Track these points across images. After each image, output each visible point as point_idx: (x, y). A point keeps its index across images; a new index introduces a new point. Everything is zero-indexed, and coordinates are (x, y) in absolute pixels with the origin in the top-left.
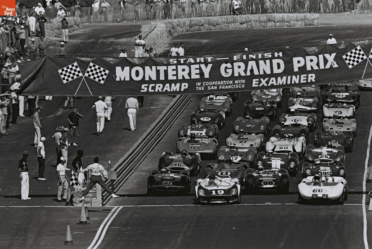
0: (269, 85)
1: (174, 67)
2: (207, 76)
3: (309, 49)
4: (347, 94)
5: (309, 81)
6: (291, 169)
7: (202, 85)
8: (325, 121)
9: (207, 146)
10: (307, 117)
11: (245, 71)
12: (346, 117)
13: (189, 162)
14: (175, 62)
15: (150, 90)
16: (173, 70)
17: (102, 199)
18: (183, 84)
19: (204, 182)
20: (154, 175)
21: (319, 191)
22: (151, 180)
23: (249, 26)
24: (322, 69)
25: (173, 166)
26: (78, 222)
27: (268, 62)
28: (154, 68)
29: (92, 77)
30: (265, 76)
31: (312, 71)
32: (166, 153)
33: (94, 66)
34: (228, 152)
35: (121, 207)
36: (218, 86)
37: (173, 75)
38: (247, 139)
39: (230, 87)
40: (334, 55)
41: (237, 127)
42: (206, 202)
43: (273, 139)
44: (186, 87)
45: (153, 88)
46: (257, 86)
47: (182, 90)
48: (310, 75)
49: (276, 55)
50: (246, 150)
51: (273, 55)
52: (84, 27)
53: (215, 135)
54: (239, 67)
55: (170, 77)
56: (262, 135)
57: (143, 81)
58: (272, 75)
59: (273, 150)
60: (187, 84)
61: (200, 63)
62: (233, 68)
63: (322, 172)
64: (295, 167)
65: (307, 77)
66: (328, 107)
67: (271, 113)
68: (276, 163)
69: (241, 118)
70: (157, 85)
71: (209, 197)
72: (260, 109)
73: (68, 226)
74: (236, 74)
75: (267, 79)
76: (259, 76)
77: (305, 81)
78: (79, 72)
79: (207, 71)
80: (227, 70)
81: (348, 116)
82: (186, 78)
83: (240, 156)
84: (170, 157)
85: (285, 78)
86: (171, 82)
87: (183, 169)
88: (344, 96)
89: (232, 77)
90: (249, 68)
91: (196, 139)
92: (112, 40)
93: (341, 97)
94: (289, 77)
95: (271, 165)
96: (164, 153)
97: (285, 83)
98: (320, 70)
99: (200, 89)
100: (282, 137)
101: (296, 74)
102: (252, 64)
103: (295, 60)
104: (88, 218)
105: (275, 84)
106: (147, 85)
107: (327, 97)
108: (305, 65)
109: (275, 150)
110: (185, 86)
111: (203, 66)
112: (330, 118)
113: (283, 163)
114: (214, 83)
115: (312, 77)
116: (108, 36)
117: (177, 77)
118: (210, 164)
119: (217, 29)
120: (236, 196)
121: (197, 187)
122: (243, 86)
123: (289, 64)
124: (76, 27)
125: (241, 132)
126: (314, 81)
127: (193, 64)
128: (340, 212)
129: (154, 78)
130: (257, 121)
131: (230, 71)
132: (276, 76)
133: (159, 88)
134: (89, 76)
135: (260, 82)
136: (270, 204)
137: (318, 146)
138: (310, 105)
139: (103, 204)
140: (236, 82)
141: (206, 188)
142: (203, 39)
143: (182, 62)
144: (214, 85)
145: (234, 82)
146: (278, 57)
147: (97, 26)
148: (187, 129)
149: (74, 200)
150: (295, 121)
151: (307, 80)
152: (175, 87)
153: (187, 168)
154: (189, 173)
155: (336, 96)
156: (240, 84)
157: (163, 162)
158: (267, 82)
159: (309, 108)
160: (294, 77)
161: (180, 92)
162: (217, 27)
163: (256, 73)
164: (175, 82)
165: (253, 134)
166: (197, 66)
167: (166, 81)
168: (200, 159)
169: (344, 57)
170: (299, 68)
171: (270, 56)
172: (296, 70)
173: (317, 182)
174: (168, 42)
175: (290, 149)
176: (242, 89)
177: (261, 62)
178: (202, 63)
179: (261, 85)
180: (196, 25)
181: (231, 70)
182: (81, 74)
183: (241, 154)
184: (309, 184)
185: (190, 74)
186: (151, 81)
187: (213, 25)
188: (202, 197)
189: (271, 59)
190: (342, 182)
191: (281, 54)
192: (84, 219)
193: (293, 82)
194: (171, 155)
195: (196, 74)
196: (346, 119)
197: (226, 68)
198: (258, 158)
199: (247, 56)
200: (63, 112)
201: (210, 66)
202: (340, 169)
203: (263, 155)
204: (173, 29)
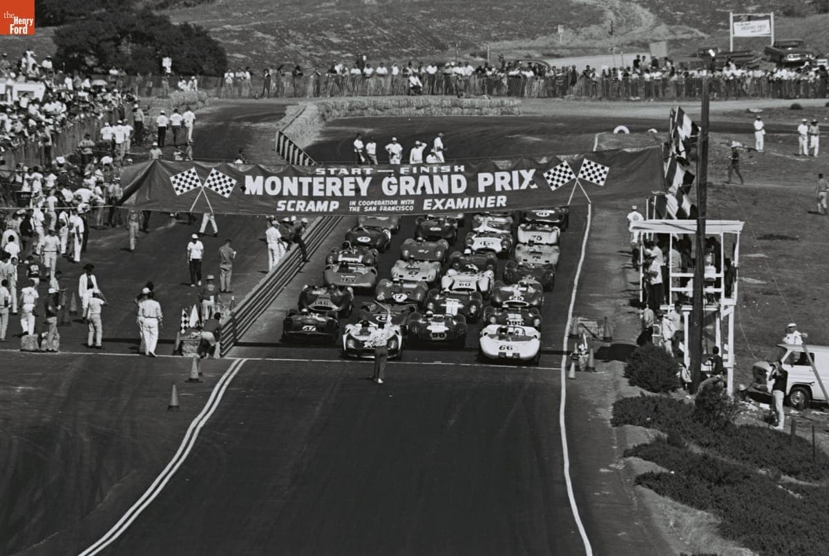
0: (446, 208)
1: (322, 179)
2: (364, 193)
3: (500, 163)
4: (553, 212)
5: (498, 205)
6: (471, 314)
7: (357, 205)
8: (519, 248)
9: (363, 278)
10: (500, 240)
11: (415, 189)
12: (547, 244)
13: (339, 300)
14: (324, 173)
15: (289, 209)
16: (320, 183)
17: (221, 348)
18: (332, 203)
19: (354, 329)
20: (292, 317)
21: (508, 348)
22: (288, 323)
23: (429, 113)
24: (517, 191)
25: (317, 305)
26: (187, 379)
27: (445, 177)
28: (295, 179)
29: (213, 188)
30: (440, 195)
31: (503, 192)
32: (309, 287)
33: (217, 174)
34: (390, 288)
35: (245, 360)
36: (378, 207)
37: (320, 190)
38: (419, 269)
39: (393, 209)
40: (532, 171)
41: (406, 253)
42: (356, 356)
43: (451, 272)
44: (337, 207)
45: (294, 206)
46: (429, 208)
47: (331, 210)
48: (499, 197)
49: (456, 168)
50: (414, 286)
51: (452, 169)
52: (211, 105)
53: (374, 263)
54: (407, 183)
55: (316, 193)
56: (437, 263)
57: (280, 196)
58: (450, 195)
59: (450, 288)
60: (337, 203)
61: (356, 175)
62: (398, 184)
63: (511, 321)
64: (476, 312)
65: (496, 200)
66: (524, 229)
67: (450, 236)
68: (453, 307)
69: (412, 240)
70: (299, 202)
71: (360, 351)
72: (437, 229)
73: (174, 386)
74: (403, 193)
75: (443, 200)
76: (433, 196)
77: (493, 206)
78: (197, 181)
79: (364, 186)
80: (391, 187)
81: (549, 242)
82: (336, 194)
83: (406, 293)
84: (314, 292)
85: (466, 200)
86: (316, 199)
87: (331, 309)
88: (548, 215)
89: (398, 196)
90: (420, 185)
91: (350, 268)
92: (247, 124)
93: (544, 216)
94: (472, 199)
95: (445, 309)
96: (306, 286)
97: (466, 207)
98: (512, 191)
99: (354, 209)
100: (463, 269)
101: (481, 195)
102: (424, 180)
103: (481, 176)
104: (200, 374)
105: (454, 207)
106: (285, 202)
107: (525, 215)
108: (494, 184)
109: (453, 288)
110: (335, 205)
111: (359, 180)
112: (525, 244)
113: (461, 306)
114: (372, 203)
115: (502, 201)
116: (242, 118)
117: (325, 193)
118: (366, 303)
119: (386, 114)
120: (395, 350)
121: (345, 337)
122: (412, 208)
123: (472, 181)
124: (200, 104)
125: (411, 258)
126: (504, 205)
127: (347, 176)
128: (531, 380)
129: (295, 193)
130: (432, 245)
131: (395, 188)
132: (455, 197)
133: (301, 205)
134: (210, 186)
135: (434, 204)
136: (440, 363)
137: (509, 283)
138: (501, 227)
139: (221, 355)
140: (403, 202)
141: (357, 338)
142: (366, 127)
143: (332, 172)
144: (373, 206)
145: (399, 203)
146: (459, 172)
147: (229, 103)
148: (338, 254)
149: (184, 348)
150: (485, 244)
151: (495, 203)
152: (322, 207)
153: (335, 308)
154: (336, 315)
155: (538, 214)
156: (407, 206)
157: (305, 299)
158: (444, 204)
159: (499, 231)
160: (478, 199)
161: (328, 212)
162: (386, 112)
163: (429, 191)
164: (322, 199)
165: (426, 263)
166: (352, 179)
167: (311, 197)
168: (352, 295)
169: (546, 175)
170: (486, 187)
171: (449, 170)
172: (481, 189)
173: (502, 334)
174: (320, 129)
175: (474, 287)
176: (409, 212)
177: (436, 178)
178: (359, 176)
179: (435, 208)
180: (358, 108)
181: (396, 186)
182: (199, 184)
183: (408, 291)
184: (492, 336)
185: (342, 190)
186: (290, 197)
187: (381, 110)
188: (352, 349)
189: (449, 174)
190: (536, 336)
191: (462, 168)
192: (195, 375)
193: (477, 207)
194: (316, 290)
195: (351, 190)
196: (546, 247)
197: (390, 183)
198: (428, 298)
199: (418, 169)
200: (177, 223)
201: (369, 179)
202: (535, 318)
203: (435, 294)
204: (328, 112)
